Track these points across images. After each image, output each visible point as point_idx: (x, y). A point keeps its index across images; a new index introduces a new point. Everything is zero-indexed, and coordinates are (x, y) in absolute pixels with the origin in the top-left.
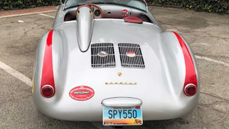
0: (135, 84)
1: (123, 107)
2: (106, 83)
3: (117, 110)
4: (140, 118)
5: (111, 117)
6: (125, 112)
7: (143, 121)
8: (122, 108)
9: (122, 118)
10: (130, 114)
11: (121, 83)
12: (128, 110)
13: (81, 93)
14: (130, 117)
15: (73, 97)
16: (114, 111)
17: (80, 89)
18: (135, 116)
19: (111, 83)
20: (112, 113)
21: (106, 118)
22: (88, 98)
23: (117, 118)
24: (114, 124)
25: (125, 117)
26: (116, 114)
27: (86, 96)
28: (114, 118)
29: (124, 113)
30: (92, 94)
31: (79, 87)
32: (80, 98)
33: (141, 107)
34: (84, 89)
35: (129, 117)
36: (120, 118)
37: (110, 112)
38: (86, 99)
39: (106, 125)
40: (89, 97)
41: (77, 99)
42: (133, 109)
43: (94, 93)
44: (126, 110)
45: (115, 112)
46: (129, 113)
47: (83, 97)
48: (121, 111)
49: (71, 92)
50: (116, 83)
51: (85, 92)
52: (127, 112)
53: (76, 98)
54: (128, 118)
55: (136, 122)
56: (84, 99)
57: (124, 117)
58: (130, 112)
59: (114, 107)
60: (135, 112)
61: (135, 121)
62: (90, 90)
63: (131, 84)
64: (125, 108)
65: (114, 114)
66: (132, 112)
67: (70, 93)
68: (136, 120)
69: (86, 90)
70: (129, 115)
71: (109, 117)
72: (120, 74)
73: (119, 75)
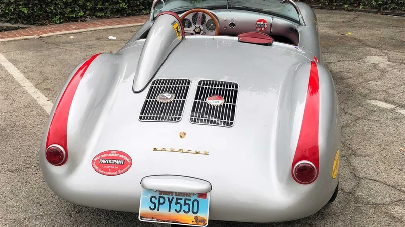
0: (206, 153)
1: (177, 194)
2: (155, 149)
3: (166, 197)
4: (205, 215)
5: (153, 208)
6: (179, 201)
7: (209, 221)
8: (174, 194)
9: (173, 211)
10: (187, 206)
11: (181, 151)
12: (184, 198)
13: (110, 162)
14: (187, 211)
15: (97, 169)
16: (160, 197)
17: (110, 155)
18: (195, 211)
19: (164, 150)
20: (157, 202)
21: (144, 209)
22: (120, 171)
23: (164, 210)
24: (158, 220)
25: (178, 210)
26: (162, 204)
27: (117, 168)
28: (158, 210)
29: (177, 203)
30: (128, 166)
31: (109, 152)
32: (107, 170)
33: (208, 196)
34: (117, 155)
35: (184, 211)
36: (169, 211)
37: (153, 199)
38: (116, 173)
39: (144, 220)
40: (122, 171)
41: (102, 172)
42: (193, 198)
43: (131, 164)
44: (181, 199)
45: (162, 201)
46: (185, 204)
47: (113, 170)
48: (173, 198)
49: (95, 160)
50: (172, 150)
51: (117, 162)
52: (182, 202)
53: (100, 171)
54: (182, 212)
55: (196, 222)
56: (113, 173)
57: (176, 210)
58: (187, 202)
59: (162, 192)
60: (196, 203)
61: (194, 220)
62: (126, 158)
63: (198, 153)
64: (178, 195)
65: (160, 204)
66: (190, 203)
67: (93, 161)
68: (196, 218)
69: (118, 157)
70: (186, 208)
71: (150, 208)
72: (183, 135)
73: (181, 137)
